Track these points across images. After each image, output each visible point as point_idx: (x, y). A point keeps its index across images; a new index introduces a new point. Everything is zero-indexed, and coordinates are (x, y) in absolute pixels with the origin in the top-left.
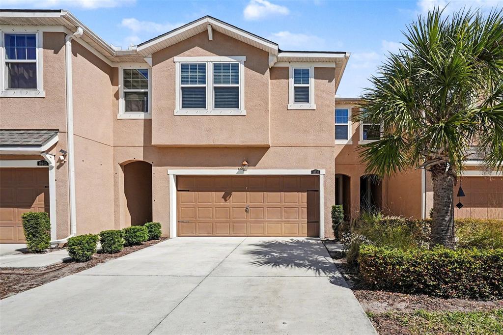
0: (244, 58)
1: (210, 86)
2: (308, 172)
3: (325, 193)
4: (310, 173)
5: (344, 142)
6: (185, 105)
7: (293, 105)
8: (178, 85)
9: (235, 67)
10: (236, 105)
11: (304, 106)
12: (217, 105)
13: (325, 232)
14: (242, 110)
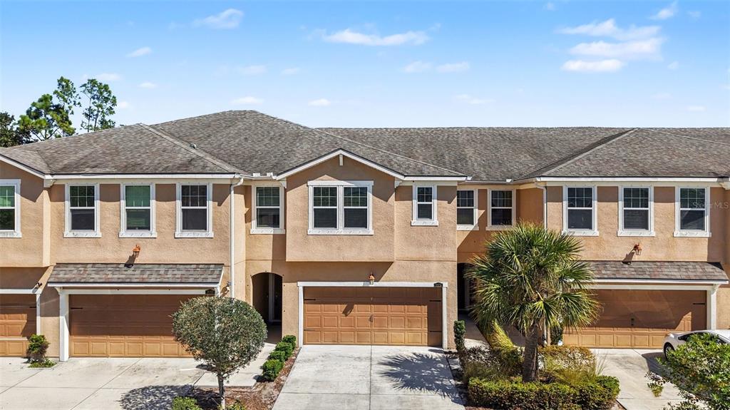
0: (372, 183)
1: (340, 207)
2: (431, 285)
3: (448, 305)
4: (433, 286)
5: (470, 228)
6: (317, 225)
7: (416, 221)
8: (311, 207)
9: (364, 191)
10: (364, 225)
11: (427, 222)
12: (347, 225)
13: (448, 343)
14: (370, 230)
